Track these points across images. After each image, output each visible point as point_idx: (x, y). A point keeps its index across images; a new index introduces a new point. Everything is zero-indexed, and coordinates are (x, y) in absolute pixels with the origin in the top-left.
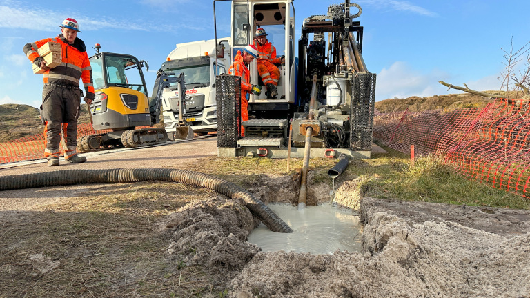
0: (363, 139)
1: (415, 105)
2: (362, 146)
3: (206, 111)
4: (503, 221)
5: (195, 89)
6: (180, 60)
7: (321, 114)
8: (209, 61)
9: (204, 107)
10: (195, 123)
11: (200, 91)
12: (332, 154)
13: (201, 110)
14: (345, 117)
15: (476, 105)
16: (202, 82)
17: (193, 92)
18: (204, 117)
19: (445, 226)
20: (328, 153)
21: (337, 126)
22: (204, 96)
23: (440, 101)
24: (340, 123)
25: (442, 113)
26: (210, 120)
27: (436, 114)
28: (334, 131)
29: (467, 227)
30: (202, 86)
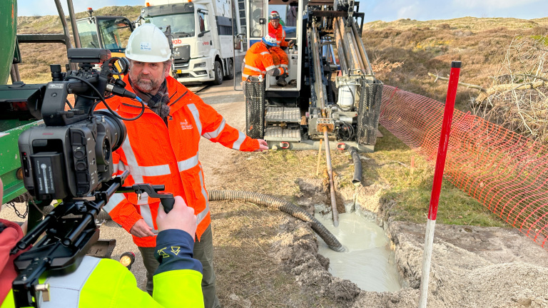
0: (368, 135)
1: (390, 39)
2: (368, 141)
3: (192, 63)
4: (477, 240)
5: (180, 39)
6: (162, 7)
7: (334, 111)
8: (193, 8)
9: (190, 58)
10: (181, 75)
11: (185, 41)
12: (343, 147)
13: (188, 62)
14: (354, 114)
15: (447, 43)
16: (186, 31)
17: (178, 42)
18: (191, 69)
19: (445, 247)
20: (339, 146)
21: (347, 124)
22: (189, 46)
23: (414, 36)
24: (350, 120)
25: (415, 50)
26: (197, 73)
27: (410, 52)
28: (345, 128)
29: (457, 247)
30: (187, 36)
